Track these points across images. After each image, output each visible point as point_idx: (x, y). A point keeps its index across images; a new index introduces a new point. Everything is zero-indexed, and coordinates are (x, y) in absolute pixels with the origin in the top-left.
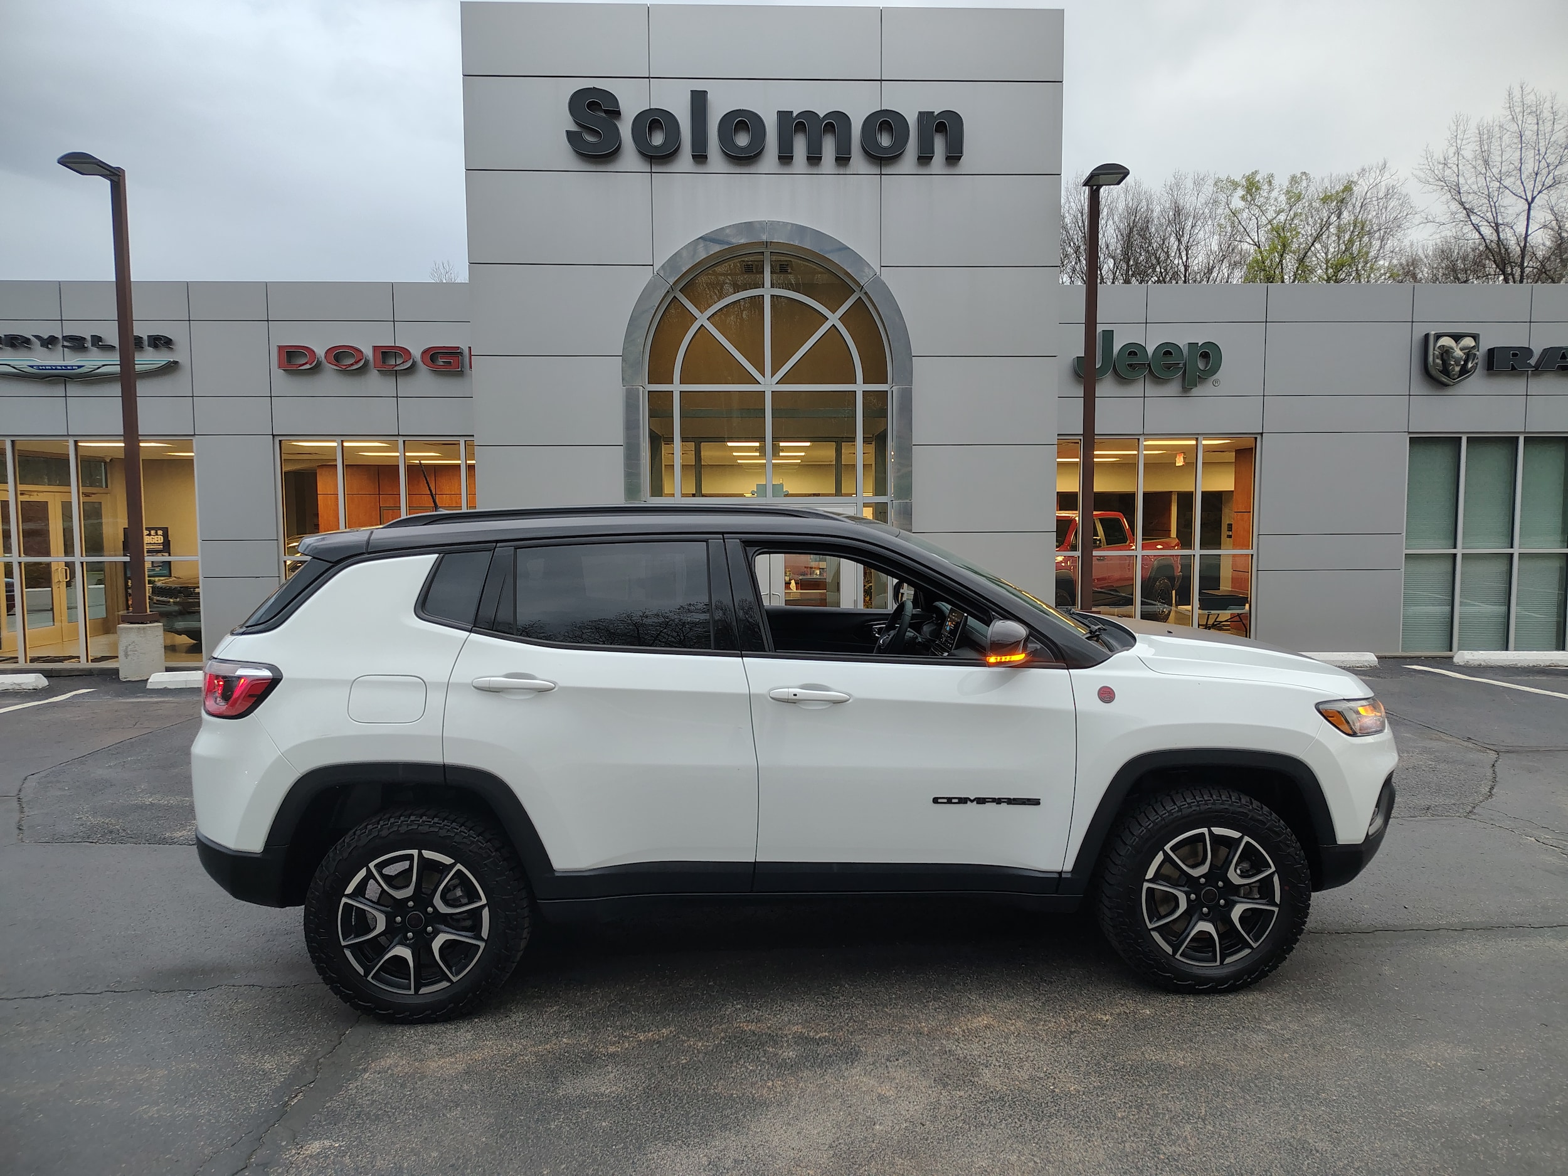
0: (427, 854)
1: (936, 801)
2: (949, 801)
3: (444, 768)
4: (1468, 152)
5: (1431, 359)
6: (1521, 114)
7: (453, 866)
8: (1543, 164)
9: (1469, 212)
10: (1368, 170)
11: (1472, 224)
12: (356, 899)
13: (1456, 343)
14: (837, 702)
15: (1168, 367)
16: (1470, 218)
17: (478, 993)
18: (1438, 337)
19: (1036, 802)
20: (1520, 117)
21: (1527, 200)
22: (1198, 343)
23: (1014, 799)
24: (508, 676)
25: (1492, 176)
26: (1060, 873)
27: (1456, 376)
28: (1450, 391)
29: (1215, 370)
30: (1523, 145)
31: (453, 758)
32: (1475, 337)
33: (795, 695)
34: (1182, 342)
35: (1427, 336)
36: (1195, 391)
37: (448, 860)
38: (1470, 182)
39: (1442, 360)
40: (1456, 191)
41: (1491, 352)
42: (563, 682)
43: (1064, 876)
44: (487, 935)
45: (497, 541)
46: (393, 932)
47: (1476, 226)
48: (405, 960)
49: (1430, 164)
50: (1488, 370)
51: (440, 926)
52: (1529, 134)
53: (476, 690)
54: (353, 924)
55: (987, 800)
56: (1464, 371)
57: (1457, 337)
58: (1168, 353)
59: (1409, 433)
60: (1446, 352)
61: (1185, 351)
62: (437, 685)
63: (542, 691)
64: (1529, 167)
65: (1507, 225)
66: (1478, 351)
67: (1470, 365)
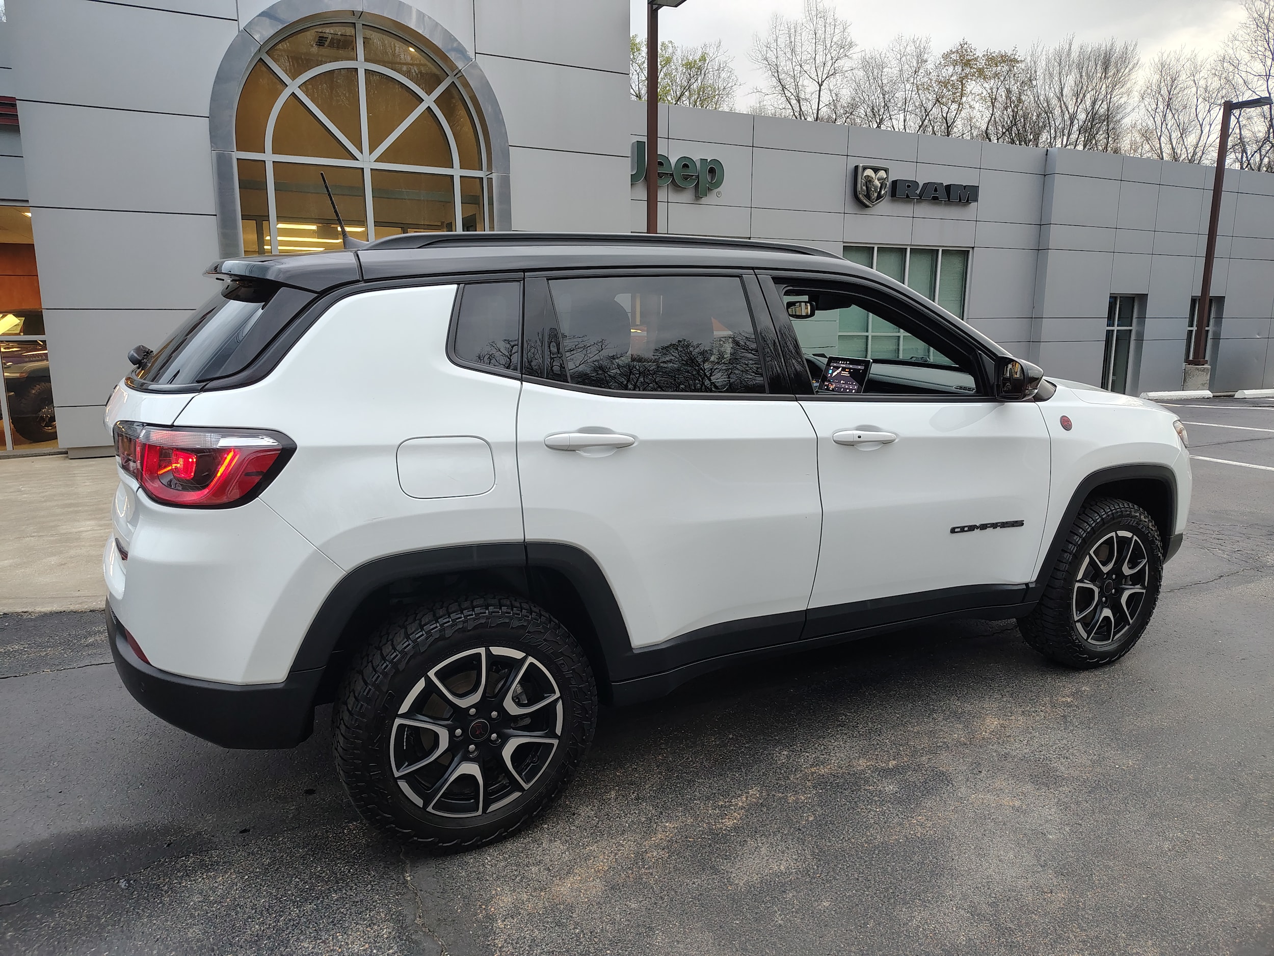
0: (497, 651)
1: (953, 531)
2: (962, 529)
3: (526, 547)
4: (782, 41)
5: (859, 186)
6: (816, 17)
7: (523, 660)
8: (829, 57)
9: (784, 88)
10: (708, 45)
11: (786, 96)
12: (412, 717)
13: (875, 173)
14: (886, 443)
15: (686, 178)
16: (784, 91)
17: (553, 796)
18: (865, 168)
19: (1019, 524)
20: (815, 19)
21: (819, 83)
22: (707, 160)
23: (1007, 522)
24: (582, 430)
25: (797, 61)
26: (1027, 584)
27: (874, 201)
28: (868, 211)
29: (719, 184)
30: (817, 41)
31: (536, 534)
32: (886, 170)
33: (859, 437)
34: (696, 157)
35: (856, 167)
36: (704, 200)
37: (518, 655)
38: (785, 65)
39: (867, 187)
40: (776, 71)
41: (894, 183)
42: (644, 435)
43: (1031, 586)
44: (560, 733)
45: (524, 271)
46: (457, 749)
47: (788, 98)
48: (473, 777)
49: (759, 46)
50: (892, 197)
51: (509, 730)
52: (820, 33)
53: (550, 450)
54: (405, 748)
55: (988, 526)
56: (879, 196)
57: (876, 170)
58: (686, 166)
59: (844, 242)
60: (869, 180)
61: (698, 165)
62: (504, 446)
63: (621, 447)
64: (820, 59)
65: (806, 100)
66: (888, 181)
67: (883, 192)
